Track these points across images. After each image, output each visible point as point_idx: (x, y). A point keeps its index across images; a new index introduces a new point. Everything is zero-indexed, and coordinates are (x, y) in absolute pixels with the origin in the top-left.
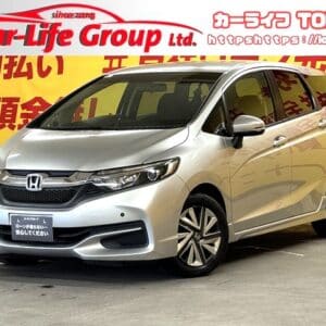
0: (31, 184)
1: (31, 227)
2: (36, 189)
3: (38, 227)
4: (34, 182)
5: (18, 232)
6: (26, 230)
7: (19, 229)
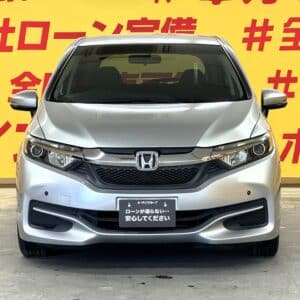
0: (143, 163)
1: (148, 211)
2: (151, 169)
3: (157, 211)
4: (147, 161)
5: (128, 218)
6: (141, 215)
7: (131, 215)
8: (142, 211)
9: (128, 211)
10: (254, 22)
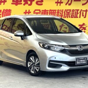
3: (84, 61)
5: (77, 63)
6: (80, 62)
7: (78, 62)
8: (80, 61)
9: (78, 61)
10: (26, 11)
